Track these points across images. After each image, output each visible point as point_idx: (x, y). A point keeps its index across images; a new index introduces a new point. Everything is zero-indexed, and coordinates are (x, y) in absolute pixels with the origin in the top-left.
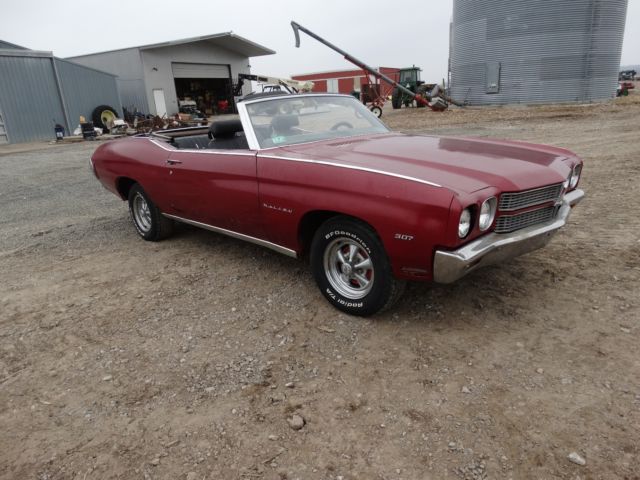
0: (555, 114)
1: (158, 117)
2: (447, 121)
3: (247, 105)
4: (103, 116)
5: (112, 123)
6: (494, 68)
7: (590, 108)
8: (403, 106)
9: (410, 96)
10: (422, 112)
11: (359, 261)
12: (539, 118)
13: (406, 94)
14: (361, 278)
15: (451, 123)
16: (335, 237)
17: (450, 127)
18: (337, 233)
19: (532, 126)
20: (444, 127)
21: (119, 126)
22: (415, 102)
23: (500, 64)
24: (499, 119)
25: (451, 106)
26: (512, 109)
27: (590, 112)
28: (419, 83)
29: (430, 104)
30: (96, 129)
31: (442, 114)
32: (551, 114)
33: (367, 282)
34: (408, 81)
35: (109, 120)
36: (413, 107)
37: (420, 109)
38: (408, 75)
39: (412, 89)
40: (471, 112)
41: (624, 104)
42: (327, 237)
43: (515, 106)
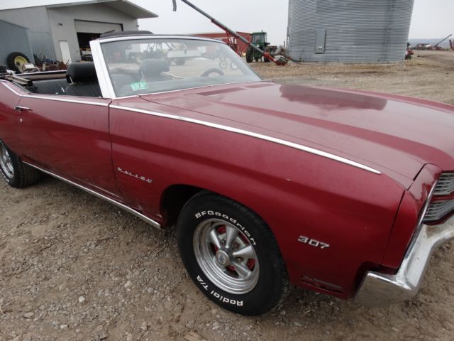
0: (364, 70)
1: (62, 62)
2: (288, 73)
3: (101, 44)
4: (16, 61)
5: (23, 66)
6: (321, 35)
7: (388, 67)
8: (254, 61)
9: (259, 53)
10: (269, 65)
11: (238, 247)
12: (354, 73)
13: (257, 51)
14: (241, 267)
15: (291, 74)
16: (207, 217)
17: (291, 78)
18: (210, 212)
19: (352, 78)
20: (286, 77)
21: (30, 70)
22: (263, 58)
23: (326, 32)
24: (325, 73)
25: (290, 62)
26: (334, 66)
27: (389, 70)
28: (266, 44)
29: (275, 60)
30: (9, 71)
31: (284, 68)
32: (361, 71)
33: (249, 273)
34: (258, 42)
35: (21, 64)
36: (261, 62)
37: (267, 63)
38: (258, 37)
39: (261, 48)
40: (304, 68)
41: (411, 65)
42: (198, 216)
43: (335, 64)
